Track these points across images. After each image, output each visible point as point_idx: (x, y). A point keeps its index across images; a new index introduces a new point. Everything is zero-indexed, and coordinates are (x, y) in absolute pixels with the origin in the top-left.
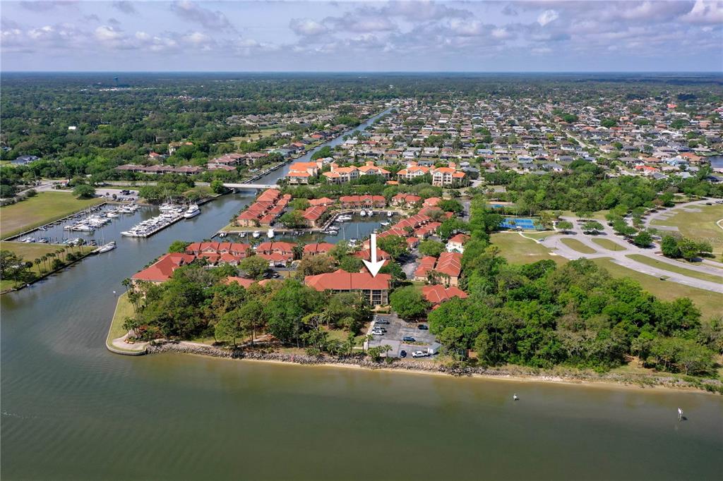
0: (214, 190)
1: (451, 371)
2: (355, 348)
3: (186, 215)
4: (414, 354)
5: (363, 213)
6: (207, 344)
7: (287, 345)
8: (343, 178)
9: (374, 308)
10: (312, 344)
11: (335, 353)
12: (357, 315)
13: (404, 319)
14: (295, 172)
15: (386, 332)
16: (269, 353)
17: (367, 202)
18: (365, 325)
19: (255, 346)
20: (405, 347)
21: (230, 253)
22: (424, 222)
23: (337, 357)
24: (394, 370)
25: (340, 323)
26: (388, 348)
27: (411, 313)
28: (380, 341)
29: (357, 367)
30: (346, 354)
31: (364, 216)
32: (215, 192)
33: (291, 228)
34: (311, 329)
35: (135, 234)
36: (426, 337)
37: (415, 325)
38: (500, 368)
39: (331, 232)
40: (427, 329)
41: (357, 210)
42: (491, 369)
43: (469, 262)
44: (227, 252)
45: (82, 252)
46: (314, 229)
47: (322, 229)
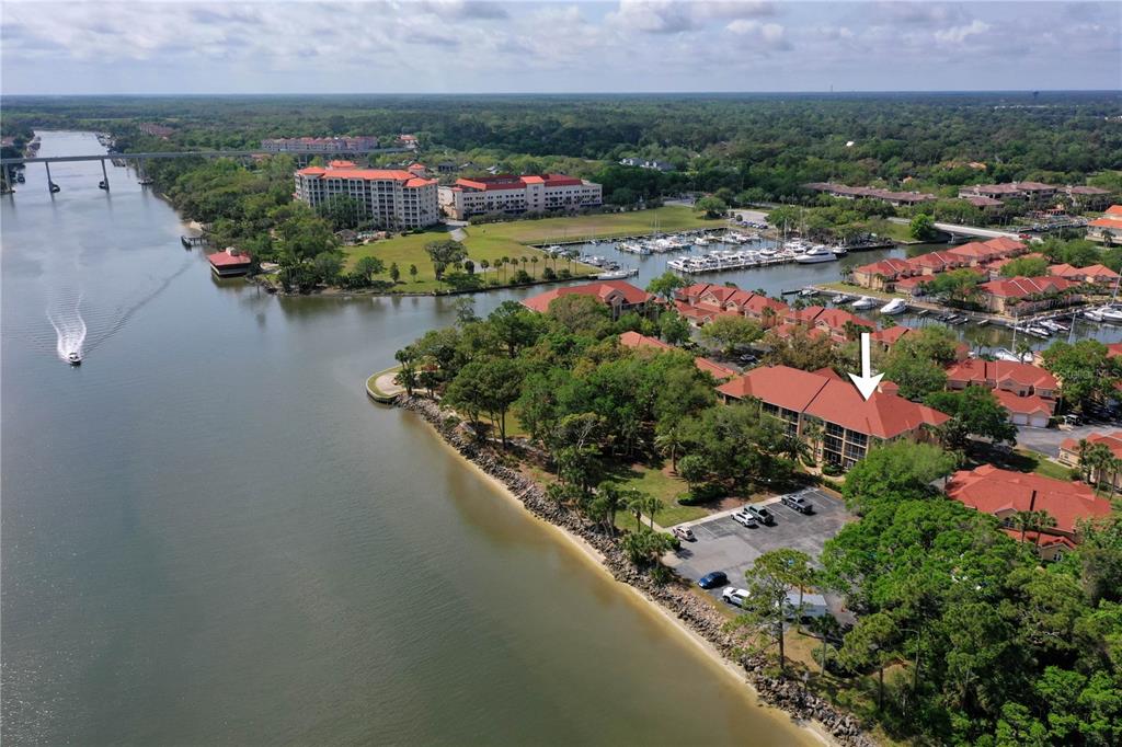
1: (766, 678)
15: (770, 524)
16: (510, 466)
18: (753, 496)
19: (509, 447)
21: (742, 312)
23: (589, 523)
24: (650, 602)
28: (725, 535)
33: (947, 307)
44: (736, 309)
45: (572, 271)
46: (998, 318)
47: (1016, 321)
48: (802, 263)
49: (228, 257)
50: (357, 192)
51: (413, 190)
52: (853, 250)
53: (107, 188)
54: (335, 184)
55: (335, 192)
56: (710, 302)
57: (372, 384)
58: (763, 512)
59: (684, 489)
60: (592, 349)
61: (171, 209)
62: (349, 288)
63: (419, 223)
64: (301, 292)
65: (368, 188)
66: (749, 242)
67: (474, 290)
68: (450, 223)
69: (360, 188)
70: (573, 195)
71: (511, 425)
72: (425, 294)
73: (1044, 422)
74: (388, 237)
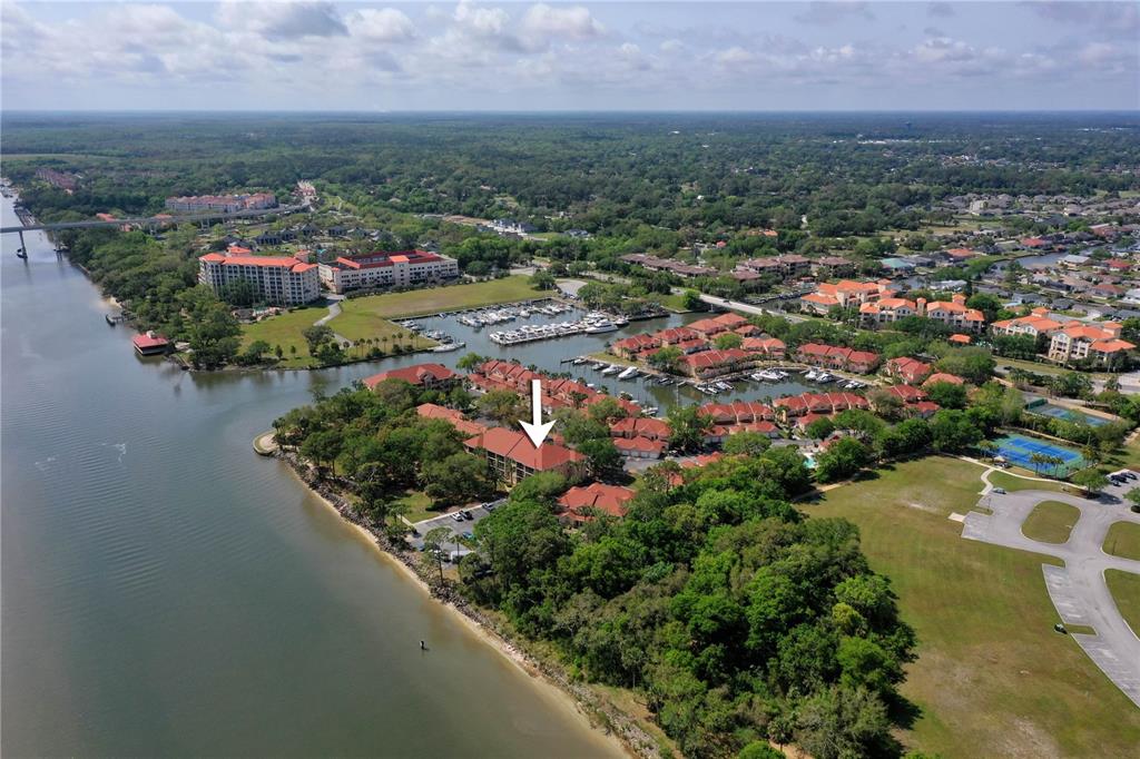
0: (684, 303)
3: (590, 329)
8: (882, 315)
17: (837, 360)
32: (685, 306)
45: (414, 346)
46: (691, 381)
47: (701, 383)
48: (591, 334)
49: (148, 339)
50: (251, 275)
51: (298, 274)
52: (634, 320)
53: (24, 257)
54: (233, 269)
55: (233, 275)
56: (497, 375)
57: (257, 442)
58: (467, 513)
59: (430, 502)
60: (393, 420)
61: (90, 282)
62: (245, 365)
63: (303, 300)
64: (207, 369)
65: (261, 273)
66: (562, 312)
67: (338, 364)
68: (330, 297)
69: (254, 273)
70: (433, 270)
71: (338, 469)
72: (302, 369)
73: (656, 456)
74: (277, 313)
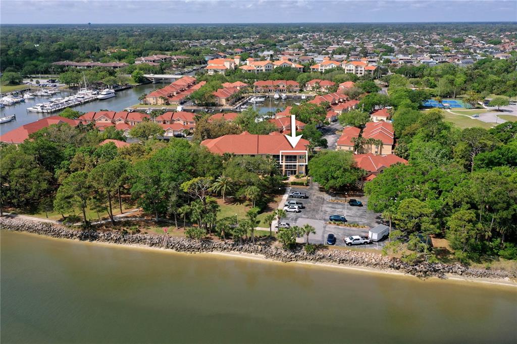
0: (135, 79)
1: (411, 268)
2: (258, 229)
3: (100, 97)
4: (348, 240)
5: (276, 96)
6: (52, 219)
7: (161, 223)
8: (258, 70)
9: (287, 179)
10: (195, 222)
11: (228, 236)
12: (264, 186)
13: (327, 192)
14: (213, 65)
15: (303, 208)
16: (134, 233)
17: (281, 87)
18: (275, 199)
19: (115, 224)
20: (333, 229)
21: (126, 123)
22: (341, 100)
23: (231, 242)
24: (318, 264)
25: (239, 195)
26: (309, 230)
27: (338, 183)
28: (296, 220)
29: (260, 258)
30: (244, 237)
31: (278, 99)
32: (136, 82)
33: (201, 106)
34: (194, 200)
35: (40, 109)
36: (361, 216)
37: (344, 201)
38: (490, 265)
39: (242, 110)
40: (361, 205)
41: (270, 94)
42: (475, 267)
43: (407, 128)
44: (123, 122)
46: (225, 107)
47: (232, 108)
